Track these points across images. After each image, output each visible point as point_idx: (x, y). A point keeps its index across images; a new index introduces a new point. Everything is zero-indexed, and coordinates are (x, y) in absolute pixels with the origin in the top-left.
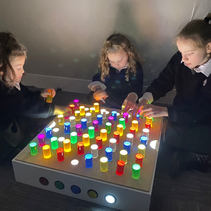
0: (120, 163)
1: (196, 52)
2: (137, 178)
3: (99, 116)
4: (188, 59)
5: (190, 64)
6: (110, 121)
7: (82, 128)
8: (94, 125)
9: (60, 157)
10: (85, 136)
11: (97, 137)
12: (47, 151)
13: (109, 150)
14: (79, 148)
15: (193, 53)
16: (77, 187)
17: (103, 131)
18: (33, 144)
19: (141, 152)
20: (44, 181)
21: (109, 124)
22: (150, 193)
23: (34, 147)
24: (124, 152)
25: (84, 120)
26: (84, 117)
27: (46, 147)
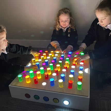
0: (70, 82)
1: (107, 18)
2: (80, 89)
3: (55, 58)
4: (102, 22)
5: (103, 25)
6: (61, 60)
7: (46, 65)
8: (52, 63)
9: (36, 81)
10: (48, 69)
11: (55, 69)
12: (28, 79)
13: (63, 75)
14: (46, 76)
15: (105, 18)
16: (47, 97)
17: (58, 65)
18: (20, 76)
19: (81, 75)
20: (28, 96)
21: (60, 62)
22: (89, 97)
23: (20, 77)
24: (71, 76)
25: (46, 61)
26: (46, 59)
27: (27, 77)
